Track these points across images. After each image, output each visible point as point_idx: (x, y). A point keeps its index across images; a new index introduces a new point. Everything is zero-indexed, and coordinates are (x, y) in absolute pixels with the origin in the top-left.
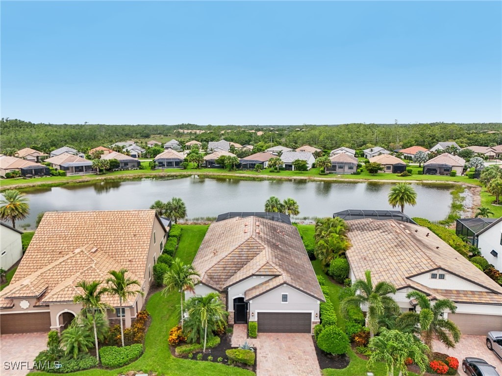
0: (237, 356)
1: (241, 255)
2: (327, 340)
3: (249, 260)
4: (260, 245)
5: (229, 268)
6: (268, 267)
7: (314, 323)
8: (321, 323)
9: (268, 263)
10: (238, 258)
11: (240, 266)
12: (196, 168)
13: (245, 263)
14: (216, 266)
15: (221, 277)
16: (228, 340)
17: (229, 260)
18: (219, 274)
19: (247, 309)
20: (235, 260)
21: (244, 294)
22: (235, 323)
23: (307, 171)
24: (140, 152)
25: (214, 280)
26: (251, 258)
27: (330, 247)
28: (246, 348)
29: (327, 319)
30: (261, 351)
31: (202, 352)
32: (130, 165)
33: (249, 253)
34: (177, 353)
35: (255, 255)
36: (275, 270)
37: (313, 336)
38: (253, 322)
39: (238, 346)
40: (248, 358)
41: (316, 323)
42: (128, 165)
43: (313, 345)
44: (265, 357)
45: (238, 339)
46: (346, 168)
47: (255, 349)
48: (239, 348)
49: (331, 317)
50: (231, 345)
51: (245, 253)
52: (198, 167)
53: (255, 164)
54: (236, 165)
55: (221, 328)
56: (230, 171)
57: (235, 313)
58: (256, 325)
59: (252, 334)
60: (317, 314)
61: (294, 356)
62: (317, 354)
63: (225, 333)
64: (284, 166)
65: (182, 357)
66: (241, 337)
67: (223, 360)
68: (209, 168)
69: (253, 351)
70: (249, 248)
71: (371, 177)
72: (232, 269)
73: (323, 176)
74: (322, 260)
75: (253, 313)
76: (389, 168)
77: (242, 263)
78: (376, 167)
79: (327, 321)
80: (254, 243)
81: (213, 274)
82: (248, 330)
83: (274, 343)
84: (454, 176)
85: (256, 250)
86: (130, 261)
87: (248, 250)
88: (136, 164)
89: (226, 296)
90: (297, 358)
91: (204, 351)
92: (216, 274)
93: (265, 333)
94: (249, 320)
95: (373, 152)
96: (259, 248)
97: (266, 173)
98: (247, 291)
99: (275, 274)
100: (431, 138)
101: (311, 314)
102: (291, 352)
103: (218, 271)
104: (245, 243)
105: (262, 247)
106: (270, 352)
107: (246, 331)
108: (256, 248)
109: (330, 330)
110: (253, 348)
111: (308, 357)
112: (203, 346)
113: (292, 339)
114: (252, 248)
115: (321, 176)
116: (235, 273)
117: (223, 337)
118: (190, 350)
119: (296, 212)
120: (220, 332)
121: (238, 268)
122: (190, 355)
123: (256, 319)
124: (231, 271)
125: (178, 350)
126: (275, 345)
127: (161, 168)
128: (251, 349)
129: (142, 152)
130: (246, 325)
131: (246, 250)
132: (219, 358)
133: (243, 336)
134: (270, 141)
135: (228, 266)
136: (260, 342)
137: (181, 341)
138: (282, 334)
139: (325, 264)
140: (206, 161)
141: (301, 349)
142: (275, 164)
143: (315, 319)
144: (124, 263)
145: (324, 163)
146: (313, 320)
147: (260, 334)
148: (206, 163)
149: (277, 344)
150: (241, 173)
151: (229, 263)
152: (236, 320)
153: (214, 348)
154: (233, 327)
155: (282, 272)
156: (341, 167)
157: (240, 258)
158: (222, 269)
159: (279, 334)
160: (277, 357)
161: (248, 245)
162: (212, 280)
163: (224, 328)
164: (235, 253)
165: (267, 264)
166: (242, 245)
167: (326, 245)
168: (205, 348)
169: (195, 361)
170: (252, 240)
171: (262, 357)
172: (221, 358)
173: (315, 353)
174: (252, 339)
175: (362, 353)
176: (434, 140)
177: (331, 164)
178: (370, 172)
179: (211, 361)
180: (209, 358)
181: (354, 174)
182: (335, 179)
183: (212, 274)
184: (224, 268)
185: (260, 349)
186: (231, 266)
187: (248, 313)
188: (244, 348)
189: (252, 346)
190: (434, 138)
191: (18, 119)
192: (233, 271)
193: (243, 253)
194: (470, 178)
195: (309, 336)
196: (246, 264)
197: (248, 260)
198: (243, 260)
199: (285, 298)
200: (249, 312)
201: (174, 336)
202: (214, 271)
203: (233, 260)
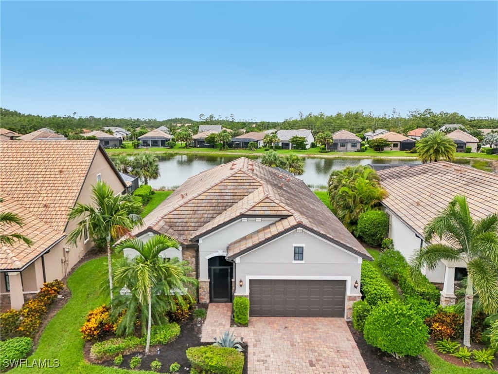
0: (207, 360)
1: (224, 194)
2: (388, 328)
3: (237, 201)
4: (254, 181)
5: (202, 212)
6: (268, 204)
7: (351, 299)
8: (363, 298)
9: (267, 198)
10: (219, 197)
11: (221, 208)
12: (183, 148)
13: (229, 204)
14: (182, 208)
15: (189, 224)
16: (196, 329)
17: (204, 201)
18: (185, 220)
19: (232, 277)
20: (214, 201)
21: (225, 250)
22: (211, 301)
23: (306, 149)
24: (125, 135)
25: (176, 228)
26: (239, 197)
27: (359, 195)
28: (227, 344)
29: (375, 292)
30: (256, 350)
31: (143, 353)
32: (111, 144)
33: (237, 191)
34: (93, 355)
35: (246, 194)
36: (281, 209)
37: (348, 323)
38: (241, 297)
39: (214, 341)
40: (230, 365)
41: (354, 298)
42: (109, 144)
43: (351, 338)
44: (264, 362)
45: (213, 328)
46: (349, 146)
47: (245, 347)
48: (214, 344)
49: (382, 289)
50: (200, 339)
51: (230, 191)
52: (186, 147)
53: (248, 143)
54: (227, 144)
55: (183, 308)
56: (221, 150)
57: (210, 283)
58: (248, 302)
59: (240, 319)
60: (356, 283)
61: (321, 360)
62: (362, 354)
63: (191, 318)
64: (280, 145)
65: (103, 363)
66: (221, 324)
67: (182, 367)
68: (198, 147)
69: (240, 349)
70: (236, 184)
71: (378, 154)
72: (208, 212)
73: (324, 154)
74: (344, 216)
75: (241, 281)
76: (395, 145)
77: (225, 204)
78: (382, 143)
79: (376, 294)
80: (244, 178)
81: (175, 220)
82: (233, 312)
83: (280, 334)
84: (470, 152)
85: (247, 187)
86: (45, 206)
87: (235, 187)
88: (118, 143)
89: (195, 254)
90: (325, 364)
91: (147, 350)
92: (180, 220)
93: (263, 318)
94: (235, 294)
95: (375, 134)
96: (252, 184)
97: (261, 152)
98: (231, 244)
99: (280, 213)
100: (433, 124)
101: (344, 282)
102: (313, 351)
103: (184, 216)
104: (230, 178)
105: (258, 184)
106: (272, 351)
107: (229, 313)
108: (249, 184)
109: (391, 309)
110: (240, 344)
111: (347, 361)
112: (145, 341)
113: (313, 328)
114: (242, 184)
115: (321, 154)
116: (213, 218)
117: (187, 324)
118: (119, 348)
119: (301, 171)
120: (182, 315)
121: (218, 212)
122: (118, 360)
123: (247, 293)
124: (205, 216)
125: (95, 350)
126: (281, 338)
127: (145, 147)
128: (237, 345)
129: (127, 135)
130: (230, 304)
131: (232, 187)
132: (173, 365)
133: (224, 323)
134: (265, 128)
135: (201, 208)
136: (255, 333)
137: (104, 332)
138: (293, 319)
139: (349, 221)
140: (195, 140)
141: (331, 345)
142: (270, 142)
143: (352, 292)
144: (36, 209)
145: (325, 139)
146: (349, 293)
147: (255, 319)
148: (195, 143)
149: (285, 337)
150: (233, 152)
151: (204, 205)
152: (213, 296)
153: (167, 345)
154: (207, 308)
155: (292, 211)
156: (343, 145)
157: (222, 198)
158: (191, 212)
159: (288, 319)
160: (288, 362)
161: (235, 181)
162: (173, 229)
163: (190, 308)
164: (214, 191)
165: (267, 200)
166: (225, 181)
167: (350, 192)
168: (148, 345)
169: (126, 370)
170: (242, 175)
171: (258, 361)
172: (176, 364)
173: (357, 353)
174: (240, 328)
175: (449, 352)
176: (437, 126)
177: (332, 140)
178: (376, 150)
179: (156, 370)
180: (154, 364)
181: (358, 151)
182: (337, 156)
183: (172, 220)
184: (195, 212)
185: (255, 346)
186: (206, 208)
187: (233, 284)
188: (223, 343)
189: (239, 340)
190: (436, 124)
191: (3, 108)
192: (210, 216)
193: (227, 191)
194: (488, 153)
195: (341, 322)
196: (231, 206)
197: (234, 201)
198: (226, 201)
199: (299, 253)
200: (235, 282)
201: (93, 324)
202: (177, 216)
203: (210, 201)
